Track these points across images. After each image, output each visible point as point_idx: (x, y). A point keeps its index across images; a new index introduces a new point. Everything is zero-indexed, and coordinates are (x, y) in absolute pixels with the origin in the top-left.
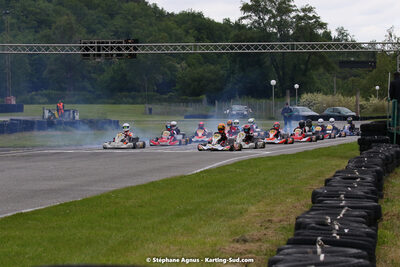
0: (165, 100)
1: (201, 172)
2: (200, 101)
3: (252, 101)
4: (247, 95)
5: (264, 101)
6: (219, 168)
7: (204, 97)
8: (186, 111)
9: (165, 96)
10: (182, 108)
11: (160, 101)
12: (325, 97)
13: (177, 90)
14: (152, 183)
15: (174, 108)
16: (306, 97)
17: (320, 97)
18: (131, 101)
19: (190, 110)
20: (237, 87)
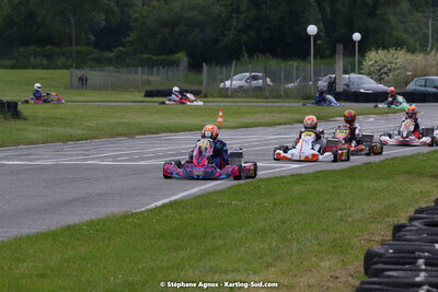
0: (109, 62)
1: (163, 206)
2: (176, 64)
3: (273, 63)
4: (264, 52)
5: (296, 64)
6: (197, 197)
7: (182, 56)
8: (149, 82)
9: (109, 54)
10: (140, 75)
11: (99, 63)
12: (409, 56)
13: (132, 43)
14: (69, 227)
15: (124, 75)
16: (374, 57)
17: (400, 57)
18: (45, 62)
19: (156, 79)
20: (244, 37)
